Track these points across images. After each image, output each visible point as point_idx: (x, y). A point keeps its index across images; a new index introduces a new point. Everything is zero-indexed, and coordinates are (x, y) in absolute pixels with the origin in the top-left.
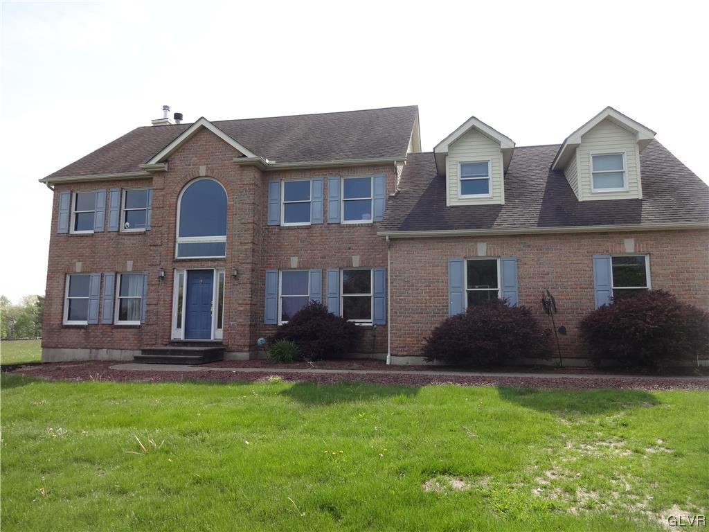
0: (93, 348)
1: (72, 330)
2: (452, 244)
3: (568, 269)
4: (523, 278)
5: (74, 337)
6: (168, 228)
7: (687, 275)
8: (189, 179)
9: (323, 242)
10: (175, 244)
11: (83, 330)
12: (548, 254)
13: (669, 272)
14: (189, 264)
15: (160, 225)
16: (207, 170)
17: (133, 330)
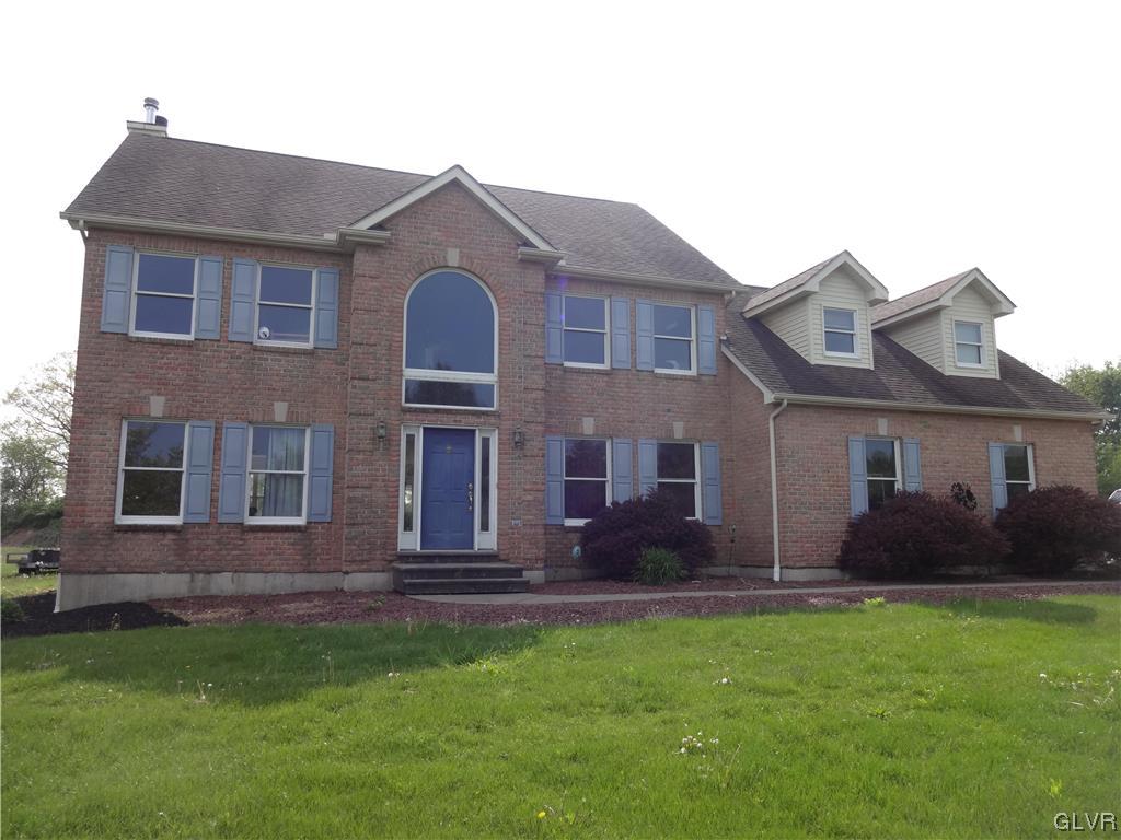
0: (198, 572)
1: (143, 536)
4: (925, 466)
5: (145, 549)
6: (390, 349)
7: (1065, 470)
8: (427, 267)
9: (632, 398)
10: (399, 380)
11: (170, 536)
14: (432, 417)
15: (372, 341)
16: (461, 258)
17: (293, 535)
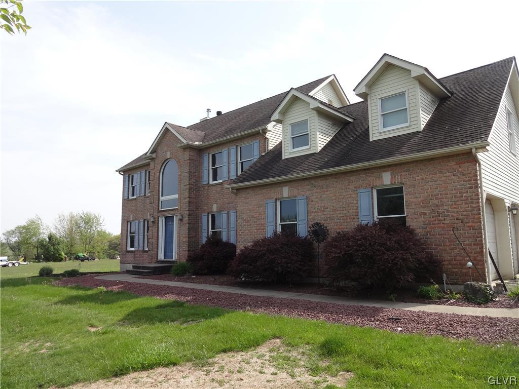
1: (130, 254)
2: (269, 190)
3: (341, 204)
4: (311, 212)
5: (130, 257)
6: (156, 192)
8: (164, 161)
10: (159, 202)
11: (133, 254)
12: (327, 191)
13: (420, 200)
14: (165, 213)
15: (153, 190)
16: (170, 154)
